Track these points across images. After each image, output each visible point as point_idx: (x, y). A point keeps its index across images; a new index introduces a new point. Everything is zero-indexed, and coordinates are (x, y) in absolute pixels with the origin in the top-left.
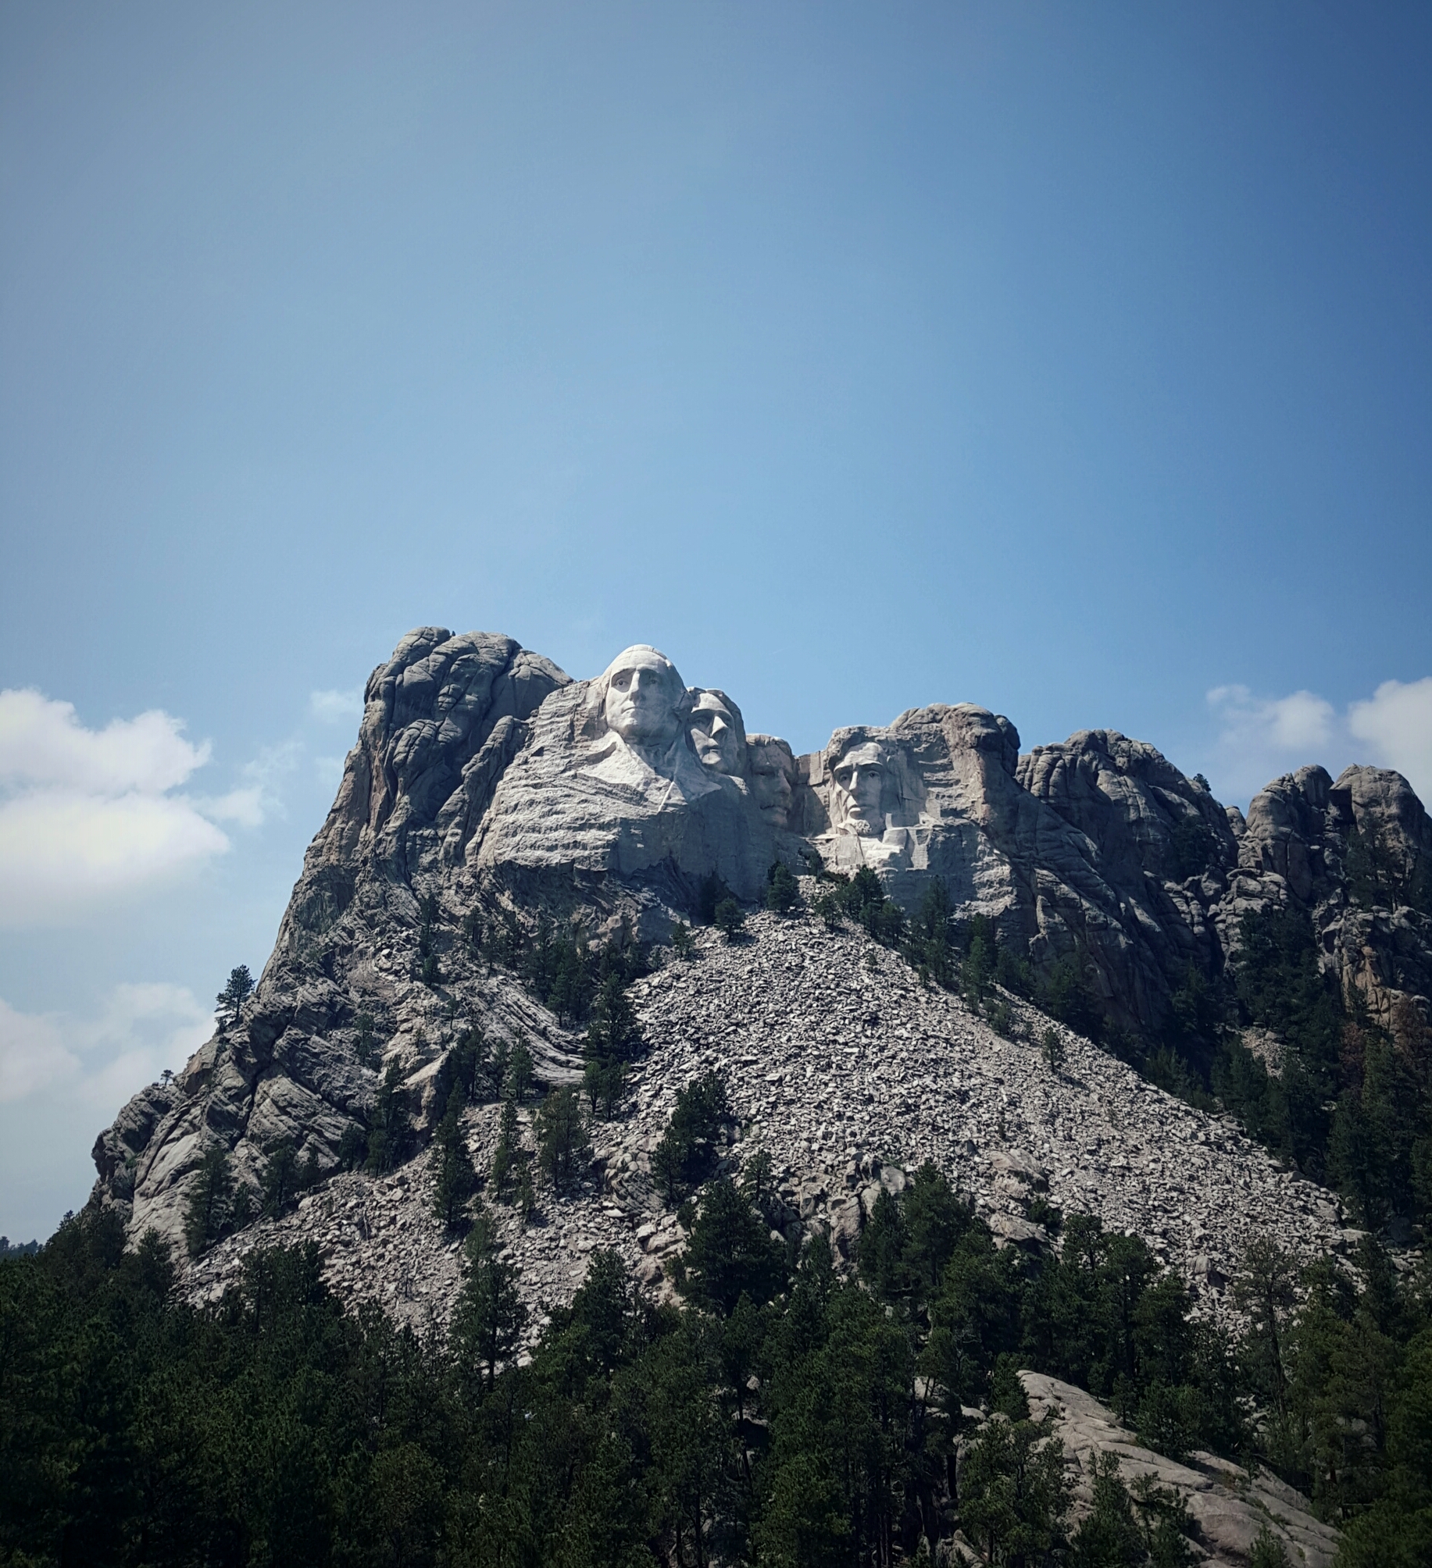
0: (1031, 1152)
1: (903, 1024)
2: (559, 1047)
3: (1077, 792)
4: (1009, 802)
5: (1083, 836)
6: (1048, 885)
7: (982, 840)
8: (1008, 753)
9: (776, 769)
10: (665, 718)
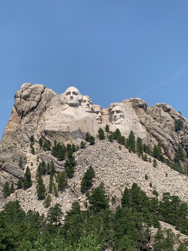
1: (126, 159)
2: (60, 165)
3: (158, 115)
4: (145, 117)
5: (159, 123)
6: (153, 133)
7: (140, 124)
8: (145, 107)
9: (99, 112)
10: (78, 101)
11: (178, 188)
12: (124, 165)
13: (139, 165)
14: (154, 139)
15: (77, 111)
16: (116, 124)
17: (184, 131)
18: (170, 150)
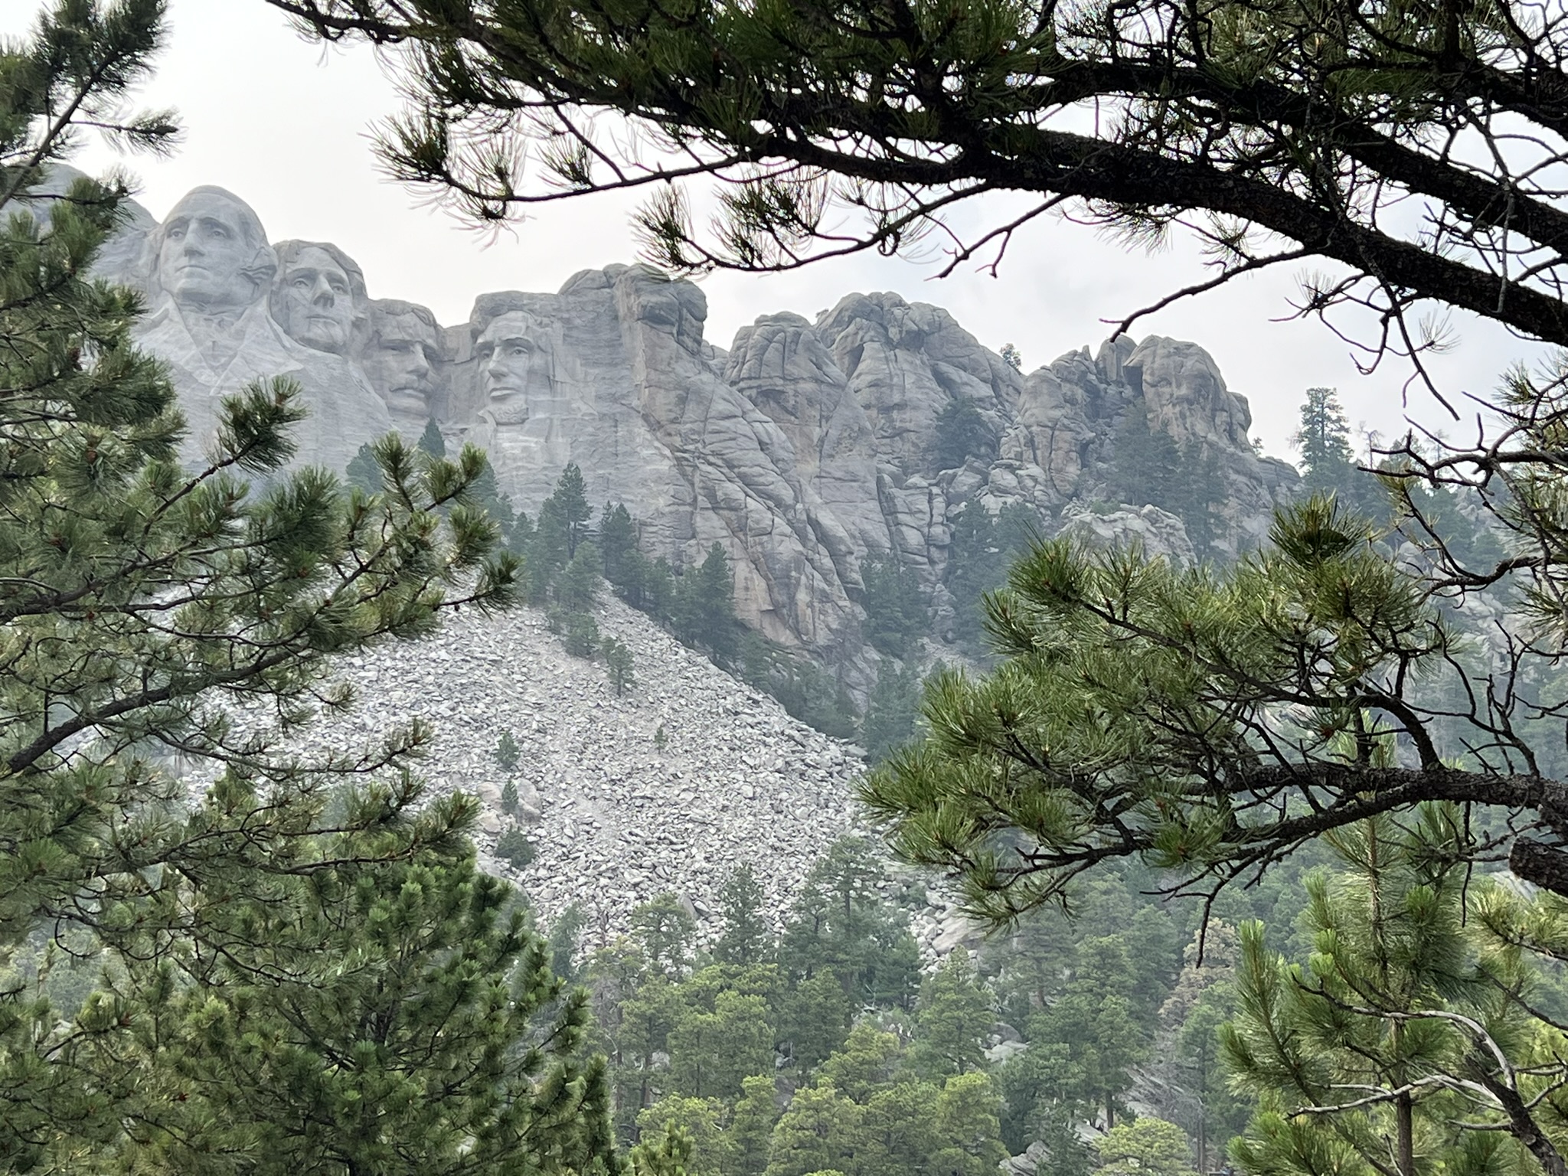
0: (536, 782)
1: (447, 645)
3: (796, 372)
4: (678, 386)
5: (771, 427)
6: (710, 484)
7: (641, 431)
8: (686, 326)
9: (412, 343)
10: (232, 279)
11: (691, 821)
12: (410, 677)
13: (517, 677)
14: (710, 524)
15: (223, 338)
16: (498, 424)
17: (978, 471)
18: (812, 589)
